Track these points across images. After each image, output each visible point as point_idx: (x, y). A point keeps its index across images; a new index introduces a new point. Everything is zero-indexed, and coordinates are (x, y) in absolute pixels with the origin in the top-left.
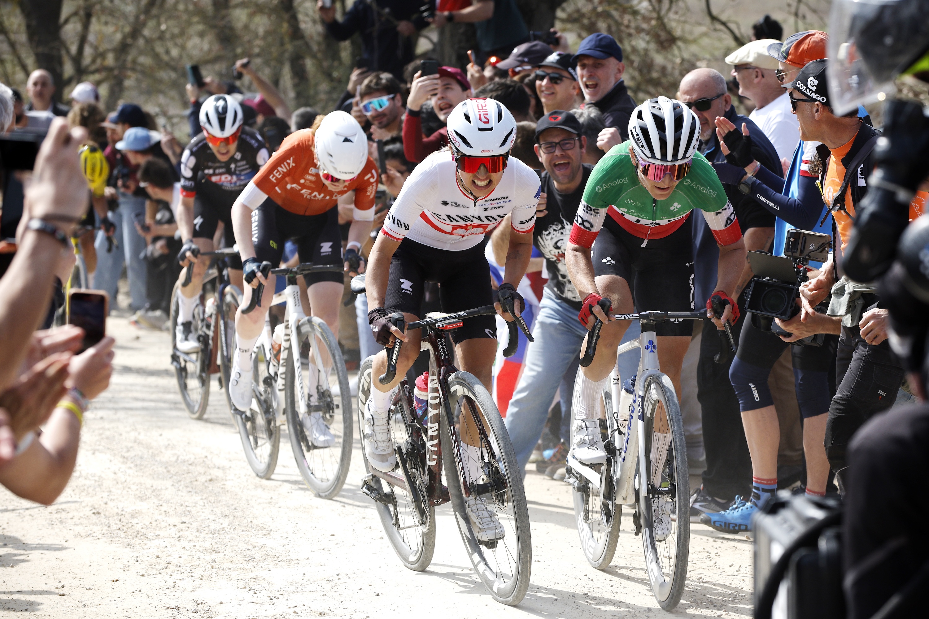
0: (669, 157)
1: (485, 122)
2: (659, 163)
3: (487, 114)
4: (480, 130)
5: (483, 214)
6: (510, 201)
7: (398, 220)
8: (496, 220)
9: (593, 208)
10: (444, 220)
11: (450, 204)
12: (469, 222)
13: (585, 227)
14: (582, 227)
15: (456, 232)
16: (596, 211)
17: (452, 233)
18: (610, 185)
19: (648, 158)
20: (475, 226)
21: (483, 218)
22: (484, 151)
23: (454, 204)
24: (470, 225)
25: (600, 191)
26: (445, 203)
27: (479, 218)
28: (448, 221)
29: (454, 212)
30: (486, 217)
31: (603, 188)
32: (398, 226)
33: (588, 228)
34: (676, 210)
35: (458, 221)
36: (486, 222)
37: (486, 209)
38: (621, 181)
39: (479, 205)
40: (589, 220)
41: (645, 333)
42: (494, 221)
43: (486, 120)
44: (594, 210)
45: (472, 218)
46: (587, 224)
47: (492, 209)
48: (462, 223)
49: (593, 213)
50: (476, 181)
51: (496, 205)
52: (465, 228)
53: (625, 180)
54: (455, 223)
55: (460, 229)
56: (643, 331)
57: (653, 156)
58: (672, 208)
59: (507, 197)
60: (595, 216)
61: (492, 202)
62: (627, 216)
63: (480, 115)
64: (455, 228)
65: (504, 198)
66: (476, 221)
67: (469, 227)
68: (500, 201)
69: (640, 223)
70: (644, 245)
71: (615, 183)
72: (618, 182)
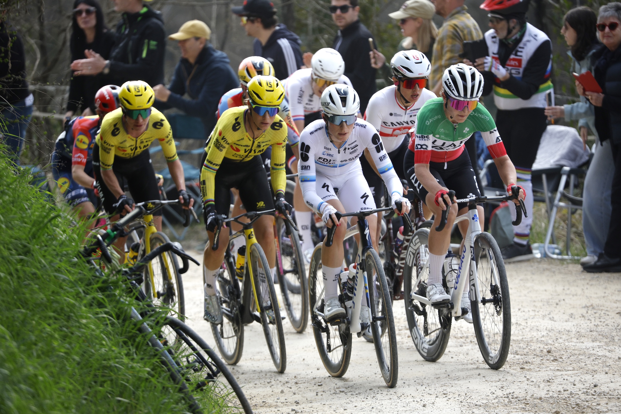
9: (426, 136)
12: (401, 126)
21: (409, 123)
23: (396, 115)
24: (402, 128)
26: (391, 114)
27: (407, 123)
30: (411, 121)
37: (411, 116)
41: (470, 211)
48: (398, 126)
54: (395, 127)
56: (469, 210)
58: (464, 131)
64: (394, 130)
66: (405, 125)
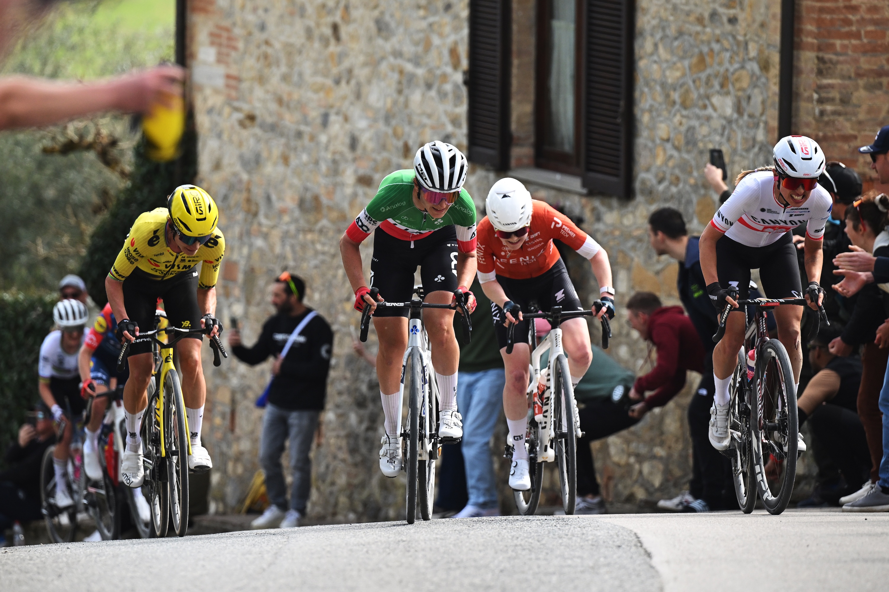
0: (446, 186)
1: (806, 154)
2: (438, 191)
3: (807, 148)
4: (803, 159)
5: (789, 219)
6: (809, 212)
7: (726, 219)
8: (797, 224)
10: (759, 222)
11: (766, 211)
13: (363, 229)
14: (361, 229)
15: (766, 230)
16: (375, 222)
17: (762, 231)
18: (392, 207)
19: (430, 187)
20: (781, 228)
22: (805, 175)
25: (383, 211)
28: (762, 223)
29: (767, 216)
31: (386, 209)
32: (726, 223)
33: (366, 231)
34: (439, 224)
35: (769, 224)
36: (789, 225)
38: (400, 204)
39: (787, 212)
40: (367, 225)
42: (795, 225)
43: (806, 152)
44: (374, 221)
45: (780, 222)
46: (365, 228)
47: (795, 215)
49: (372, 222)
50: (794, 196)
51: (799, 213)
52: (773, 228)
53: (404, 203)
55: (770, 229)
57: (434, 186)
59: (807, 209)
60: (373, 224)
61: (796, 211)
62: (399, 226)
63: (802, 148)
65: (805, 209)
67: (776, 228)
68: (802, 210)
69: (408, 231)
70: (412, 246)
71: (395, 206)
72: (398, 205)
